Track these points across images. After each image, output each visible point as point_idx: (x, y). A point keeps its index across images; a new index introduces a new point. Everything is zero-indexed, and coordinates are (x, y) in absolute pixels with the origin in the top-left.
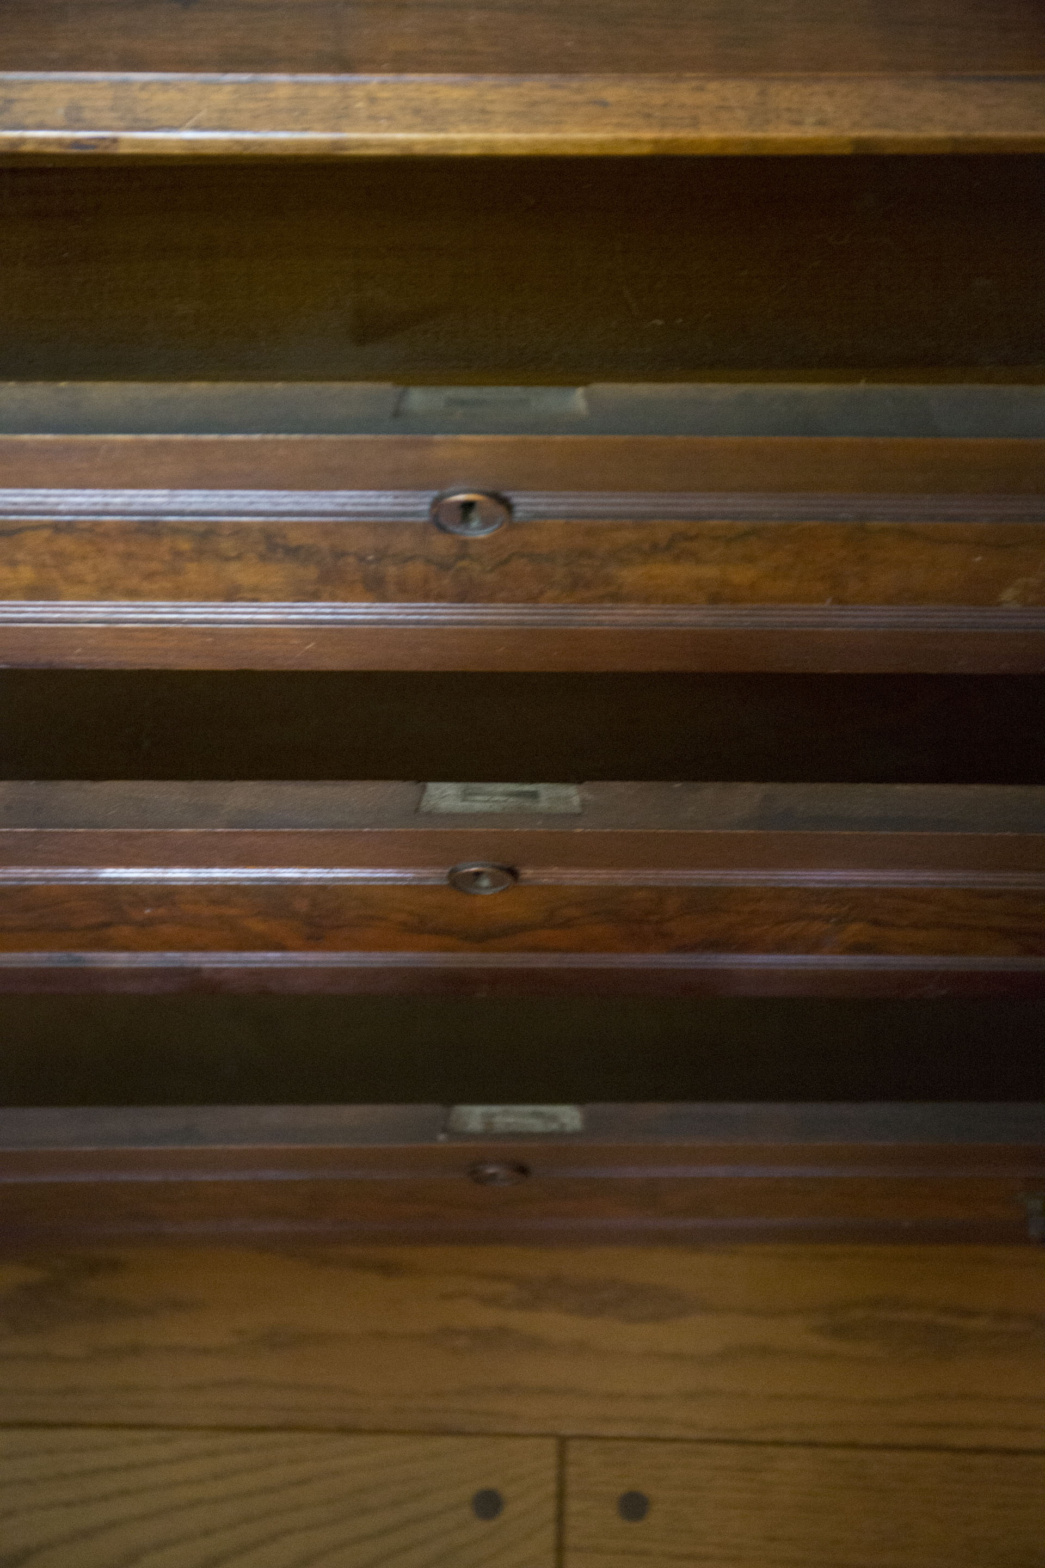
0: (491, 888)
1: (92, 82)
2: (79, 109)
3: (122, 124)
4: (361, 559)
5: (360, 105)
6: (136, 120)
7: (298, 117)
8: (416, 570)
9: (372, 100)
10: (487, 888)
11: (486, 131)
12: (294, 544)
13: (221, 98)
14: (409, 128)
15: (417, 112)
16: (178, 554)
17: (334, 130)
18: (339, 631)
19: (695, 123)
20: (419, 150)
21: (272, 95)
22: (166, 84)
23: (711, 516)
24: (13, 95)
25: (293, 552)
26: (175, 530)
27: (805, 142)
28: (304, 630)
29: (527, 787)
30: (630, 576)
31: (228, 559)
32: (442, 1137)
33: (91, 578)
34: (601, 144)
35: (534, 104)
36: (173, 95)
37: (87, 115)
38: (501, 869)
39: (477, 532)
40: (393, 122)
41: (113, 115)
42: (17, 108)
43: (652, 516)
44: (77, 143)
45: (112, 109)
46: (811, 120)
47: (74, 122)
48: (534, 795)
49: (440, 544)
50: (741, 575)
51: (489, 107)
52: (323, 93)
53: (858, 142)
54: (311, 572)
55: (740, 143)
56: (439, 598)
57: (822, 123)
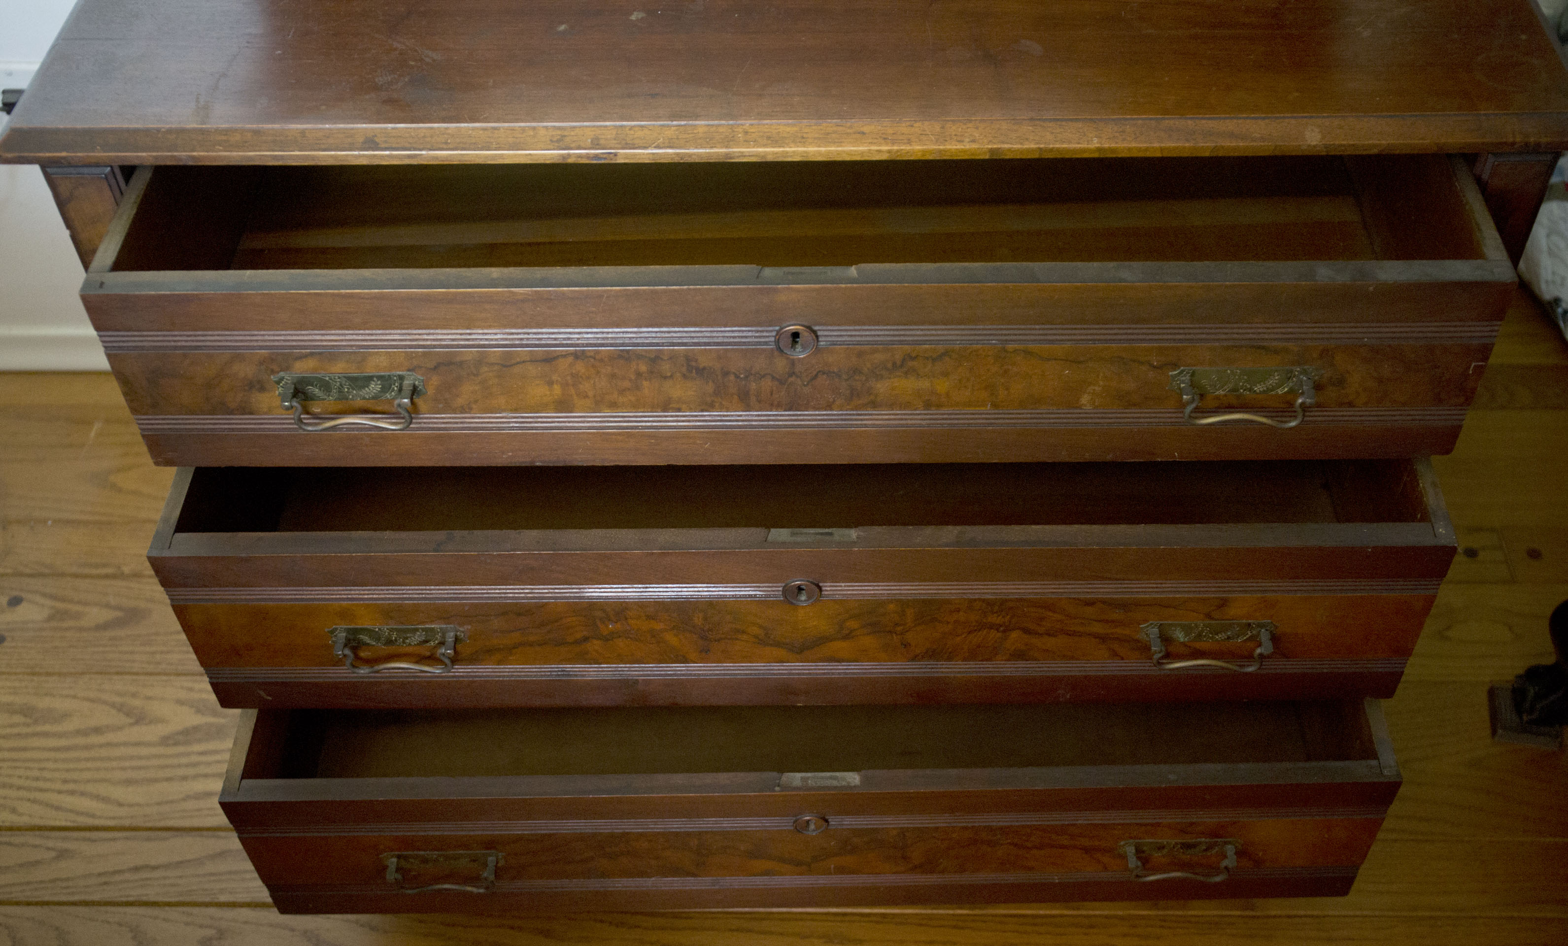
0: (808, 600)
1: (606, 126)
2: (598, 139)
3: (620, 146)
4: (737, 377)
5: (740, 135)
6: (627, 144)
7: (709, 141)
8: (767, 384)
9: (746, 133)
10: (805, 601)
11: (804, 147)
12: (701, 366)
13: (670, 133)
14: (765, 146)
15: (769, 138)
16: (639, 374)
17: (727, 147)
18: (724, 433)
19: (909, 142)
20: (770, 158)
21: (695, 131)
22: (642, 126)
23: (925, 342)
24: (566, 133)
25: (701, 372)
26: (639, 356)
27: (964, 151)
28: (704, 432)
29: (827, 530)
30: (882, 387)
31: (665, 378)
32: (777, 789)
33: (591, 394)
34: (862, 153)
35: (828, 134)
36: (646, 131)
37: (602, 142)
38: (812, 583)
39: (800, 354)
40: (757, 143)
41: (614, 142)
42: (568, 139)
43: (893, 343)
44: (596, 156)
45: (615, 139)
46: (967, 140)
47: (596, 144)
48: (831, 534)
49: (780, 364)
50: (942, 386)
51: (805, 135)
52: (721, 130)
53: (991, 151)
54: (710, 388)
55: (931, 152)
56: (779, 406)
57: (973, 141)
